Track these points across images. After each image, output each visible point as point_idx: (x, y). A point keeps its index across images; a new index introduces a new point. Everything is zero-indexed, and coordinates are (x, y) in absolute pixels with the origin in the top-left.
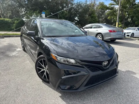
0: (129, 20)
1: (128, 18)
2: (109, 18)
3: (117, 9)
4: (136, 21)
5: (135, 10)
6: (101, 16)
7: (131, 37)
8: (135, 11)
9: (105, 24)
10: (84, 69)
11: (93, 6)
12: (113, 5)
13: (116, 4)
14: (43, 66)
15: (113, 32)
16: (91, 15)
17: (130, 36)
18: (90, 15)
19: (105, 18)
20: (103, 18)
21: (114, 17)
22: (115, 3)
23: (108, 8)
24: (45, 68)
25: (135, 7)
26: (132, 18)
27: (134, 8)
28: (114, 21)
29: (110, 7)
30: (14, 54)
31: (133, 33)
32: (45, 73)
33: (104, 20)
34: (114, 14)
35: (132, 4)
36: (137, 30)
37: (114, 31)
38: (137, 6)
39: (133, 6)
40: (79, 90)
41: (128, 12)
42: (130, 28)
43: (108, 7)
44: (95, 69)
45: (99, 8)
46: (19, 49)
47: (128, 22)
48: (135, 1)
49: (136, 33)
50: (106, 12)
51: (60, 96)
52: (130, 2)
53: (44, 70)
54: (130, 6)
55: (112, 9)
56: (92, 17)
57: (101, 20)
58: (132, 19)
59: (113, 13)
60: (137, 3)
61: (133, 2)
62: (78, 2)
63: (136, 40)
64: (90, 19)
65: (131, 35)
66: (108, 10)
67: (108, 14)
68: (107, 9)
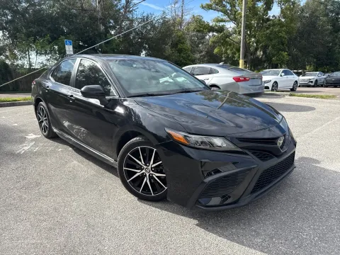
0: (260, 53)
1: (256, 49)
2: (216, 51)
3: (230, 30)
4: (274, 56)
5: (268, 31)
6: (198, 46)
7: (272, 90)
8: (271, 34)
9: (221, 64)
10: (247, 156)
11: (180, 24)
12: (222, 21)
13: (228, 19)
14: (142, 163)
15: (242, 81)
16: (177, 44)
17: (270, 89)
18: (174, 45)
19: (207, 52)
20: (202, 52)
21: (227, 50)
22: (225, 18)
23: (212, 29)
24: (145, 167)
25: (269, 25)
26: (265, 48)
27: (268, 28)
28: (228, 57)
29: (216, 26)
30: (26, 148)
31: (276, 82)
32: (145, 179)
33: (204, 56)
34: (227, 42)
35: (263, 20)
36: (283, 74)
37: (245, 80)
38: (271, 22)
39: (265, 24)
40: (242, 203)
41: (255, 37)
42: (266, 72)
43: (211, 27)
44: (265, 155)
45: (192, 28)
46: (31, 136)
47: (258, 57)
48: (267, 13)
49: (281, 81)
50: (207, 37)
51: (197, 225)
52: (257, 14)
53: (144, 171)
54: (258, 24)
55: (221, 30)
56: (180, 51)
57: (198, 56)
58: (265, 52)
59: (225, 40)
60: (271, 18)
61: (263, 15)
62: (145, 15)
63: (287, 97)
64: (177, 54)
65: (273, 86)
66: (211, 34)
67: (213, 42)
68: (209, 32)
